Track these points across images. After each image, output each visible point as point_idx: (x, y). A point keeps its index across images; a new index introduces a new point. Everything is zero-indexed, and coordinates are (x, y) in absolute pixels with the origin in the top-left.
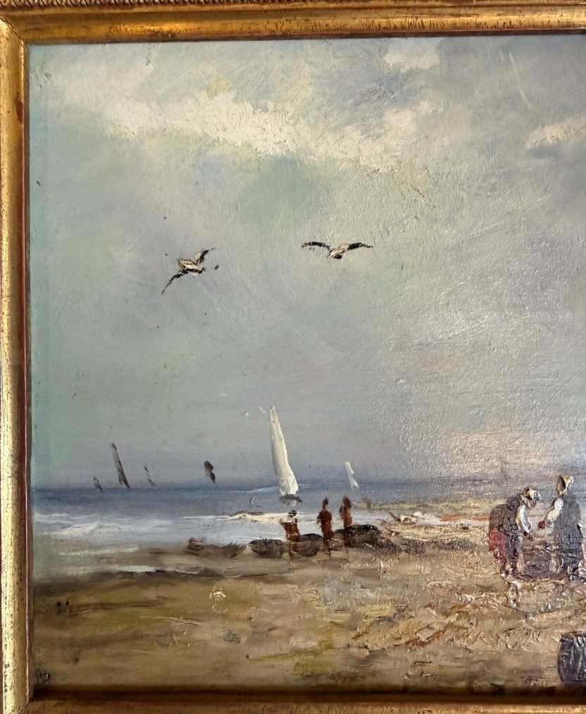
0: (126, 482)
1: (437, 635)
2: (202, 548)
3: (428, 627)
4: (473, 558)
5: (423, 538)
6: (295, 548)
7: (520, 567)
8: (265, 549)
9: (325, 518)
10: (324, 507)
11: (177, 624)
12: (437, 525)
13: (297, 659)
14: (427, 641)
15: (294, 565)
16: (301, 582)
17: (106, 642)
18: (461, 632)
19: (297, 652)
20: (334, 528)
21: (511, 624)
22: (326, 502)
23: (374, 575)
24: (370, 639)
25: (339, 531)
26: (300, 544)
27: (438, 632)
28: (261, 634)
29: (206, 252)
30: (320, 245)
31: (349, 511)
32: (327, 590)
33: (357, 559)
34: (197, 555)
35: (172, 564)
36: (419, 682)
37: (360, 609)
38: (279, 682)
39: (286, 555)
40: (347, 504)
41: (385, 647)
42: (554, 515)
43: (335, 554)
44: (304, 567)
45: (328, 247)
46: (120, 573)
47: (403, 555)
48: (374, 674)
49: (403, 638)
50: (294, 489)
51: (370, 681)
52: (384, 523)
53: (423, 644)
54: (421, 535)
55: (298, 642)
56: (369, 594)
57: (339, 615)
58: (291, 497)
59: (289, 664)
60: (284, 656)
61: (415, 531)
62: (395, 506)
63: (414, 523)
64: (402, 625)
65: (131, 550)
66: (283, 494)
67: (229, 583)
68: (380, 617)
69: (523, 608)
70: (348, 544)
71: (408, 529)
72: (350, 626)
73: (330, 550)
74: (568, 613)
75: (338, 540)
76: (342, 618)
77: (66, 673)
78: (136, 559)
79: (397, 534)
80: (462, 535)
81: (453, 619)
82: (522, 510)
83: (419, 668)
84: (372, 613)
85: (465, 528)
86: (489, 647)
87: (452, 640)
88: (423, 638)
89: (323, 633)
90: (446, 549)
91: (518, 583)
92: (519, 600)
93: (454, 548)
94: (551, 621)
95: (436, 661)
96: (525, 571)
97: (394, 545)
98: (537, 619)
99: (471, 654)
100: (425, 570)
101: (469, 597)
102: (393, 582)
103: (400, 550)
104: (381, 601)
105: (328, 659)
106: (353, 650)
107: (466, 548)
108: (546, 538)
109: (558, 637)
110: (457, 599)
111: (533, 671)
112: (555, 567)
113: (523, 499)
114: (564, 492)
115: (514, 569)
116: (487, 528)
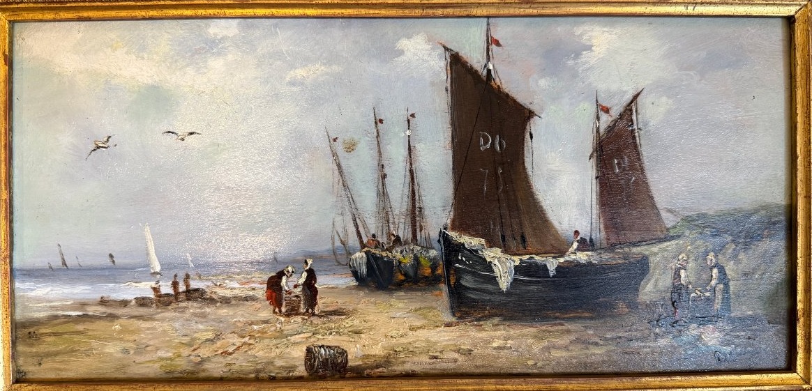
0: (66, 265)
1: (238, 348)
2: (108, 301)
3: (234, 344)
4: (258, 305)
5: (230, 295)
6: (159, 301)
7: (283, 310)
8: (142, 302)
9: (175, 285)
10: (175, 279)
11: (95, 344)
12: (238, 288)
13: (162, 363)
14: (233, 353)
15: (159, 310)
16: (163, 320)
17: (57, 354)
18: (252, 346)
19: (162, 359)
20: (181, 290)
21: (278, 341)
22: (176, 276)
23: (203, 316)
24: (202, 351)
25: (184, 292)
26: (161, 299)
27: (239, 347)
28: (141, 350)
29: (110, 137)
30: (172, 133)
31: (189, 281)
32: (177, 325)
33: (193, 307)
34: (106, 305)
35: (91, 311)
36: (228, 374)
37: (196, 335)
38: (152, 375)
39: (154, 305)
40: (188, 276)
41: (210, 355)
42: (302, 281)
43: (181, 305)
44: (164, 312)
45: (177, 134)
46: (63, 315)
47: (218, 304)
48: (204, 371)
49: (219, 351)
50: (158, 269)
51: (202, 375)
52: (208, 287)
53: (230, 354)
54: (228, 293)
55: (161, 354)
56: (201, 327)
57: (183, 338)
58: (158, 273)
59: (157, 365)
60: (154, 362)
61: (226, 291)
63: (224, 287)
64: (219, 344)
65: (69, 303)
66: (152, 271)
67: (123, 321)
68: (206, 339)
69: (285, 332)
70: (188, 300)
71: (222, 290)
72: (189, 345)
73: (178, 302)
74: (310, 334)
75: (182, 297)
76: (185, 340)
77: (33, 371)
78: (72, 308)
79: (215, 292)
80: (251, 293)
81: (246, 339)
82: (284, 279)
83: (229, 367)
84: (202, 337)
85: (254, 289)
86: (267, 355)
87: (246, 351)
88: (230, 350)
89: (175, 349)
90: (243, 301)
91: (282, 319)
92: (283, 328)
93: (247, 301)
94: (300, 340)
95: (238, 363)
96: (286, 312)
97: (214, 299)
98: (293, 339)
99: (257, 359)
100: (231, 313)
101: (255, 327)
102: (213, 320)
103: (217, 302)
104: (206, 331)
105: (179, 363)
106: (192, 357)
107: (254, 300)
108: (298, 293)
109: (304, 349)
110: (249, 328)
111: (291, 367)
112: (302, 310)
113: (285, 272)
114: (308, 268)
115: (280, 311)
116: (265, 289)
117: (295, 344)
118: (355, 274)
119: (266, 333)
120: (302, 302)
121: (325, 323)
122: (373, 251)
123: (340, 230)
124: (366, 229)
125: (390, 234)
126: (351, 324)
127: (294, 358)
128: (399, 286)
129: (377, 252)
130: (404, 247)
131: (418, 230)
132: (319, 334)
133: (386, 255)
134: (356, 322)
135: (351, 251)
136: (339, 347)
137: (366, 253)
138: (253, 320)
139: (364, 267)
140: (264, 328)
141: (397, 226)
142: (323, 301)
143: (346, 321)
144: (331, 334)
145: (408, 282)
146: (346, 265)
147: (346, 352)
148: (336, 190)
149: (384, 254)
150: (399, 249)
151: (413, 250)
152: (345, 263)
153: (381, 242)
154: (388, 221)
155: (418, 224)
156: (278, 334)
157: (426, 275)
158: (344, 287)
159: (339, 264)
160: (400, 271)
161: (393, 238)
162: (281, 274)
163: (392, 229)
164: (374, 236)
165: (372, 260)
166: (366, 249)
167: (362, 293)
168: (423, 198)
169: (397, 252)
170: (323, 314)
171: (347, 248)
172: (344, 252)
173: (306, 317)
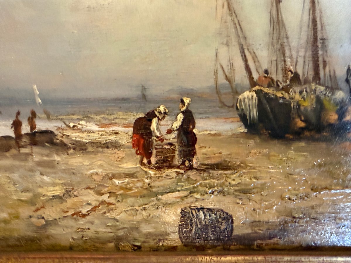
1: (94, 209)
3: (89, 204)
4: (120, 154)
5: (86, 140)
7: (153, 160)
9: (17, 125)
10: (17, 117)
12: (97, 131)
14: (87, 214)
18: (112, 206)
22: (18, 114)
23: (51, 165)
25: (27, 134)
27: (95, 207)
31: (34, 120)
33: (38, 153)
36: (80, 243)
37: (40, 190)
40: (34, 115)
41: (57, 218)
42: (177, 124)
43: (23, 150)
47: (71, 151)
48: (48, 237)
49: (70, 212)
52: (59, 128)
53: (84, 216)
54: (84, 138)
57: (24, 194)
61: (81, 135)
62: (68, 117)
63: (79, 129)
64: (70, 202)
68: (53, 196)
69: (154, 190)
70: (33, 144)
71: (76, 133)
72: (31, 202)
73: (19, 147)
74: (186, 193)
75: (25, 140)
76: (25, 196)
79: (68, 136)
80: (113, 138)
81: (105, 198)
82: (155, 121)
83: (81, 233)
84: (48, 193)
85: (117, 133)
86: (131, 218)
87: (105, 213)
88: (84, 211)
89: (12, 208)
90: (102, 148)
91: (152, 172)
92: (152, 184)
93: (108, 147)
94: (174, 200)
95: (93, 228)
96: (156, 164)
97: (65, 145)
98: (164, 198)
99: (118, 223)
100: (86, 163)
101: (117, 182)
102: (64, 171)
103: (69, 148)
104: (54, 185)
105: (16, 227)
106: (34, 220)
107: (116, 147)
108: (172, 141)
109: (179, 211)
110: (108, 183)
111: (161, 235)
112: (177, 161)
113: (156, 113)
114: (184, 109)
115: (149, 162)
116: (131, 133)
117: (167, 205)
118: (243, 118)
119: (130, 189)
120: (177, 153)
121: (205, 179)
122: (266, 90)
123: (225, 64)
124: (257, 64)
125: (286, 71)
126: (238, 181)
127: (164, 223)
128: (298, 135)
129: (270, 91)
130: (304, 87)
131: (321, 66)
132: (197, 192)
133: (281, 96)
134: (246, 179)
135: (239, 90)
136: (222, 211)
137: (257, 92)
138: (114, 172)
139: (255, 110)
140: (128, 183)
141: (295, 60)
142: (204, 150)
143: (233, 176)
144: (213, 193)
145: (310, 131)
146: (233, 107)
147: (231, 217)
148: (219, 15)
149: (279, 95)
150: (298, 89)
151: (315, 90)
152: (231, 104)
153: (275, 80)
154: (284, 54)
155: (321, 59)
156: (145, 192)
157: (332, 122)
158: (230, 133)
159: (223, 105)
160: (299, 116)
161: (290, 75)
162: (151, 116)
163: (288, 63)
164: (266, 72)
165: (265, 102)
166: (257, 88)
167: (251, 142)
168: (327, 28)
169: (295, 92)
170: (204, 167)
171: (234, 86)
172: (230, 90)
173: (182, 171)
